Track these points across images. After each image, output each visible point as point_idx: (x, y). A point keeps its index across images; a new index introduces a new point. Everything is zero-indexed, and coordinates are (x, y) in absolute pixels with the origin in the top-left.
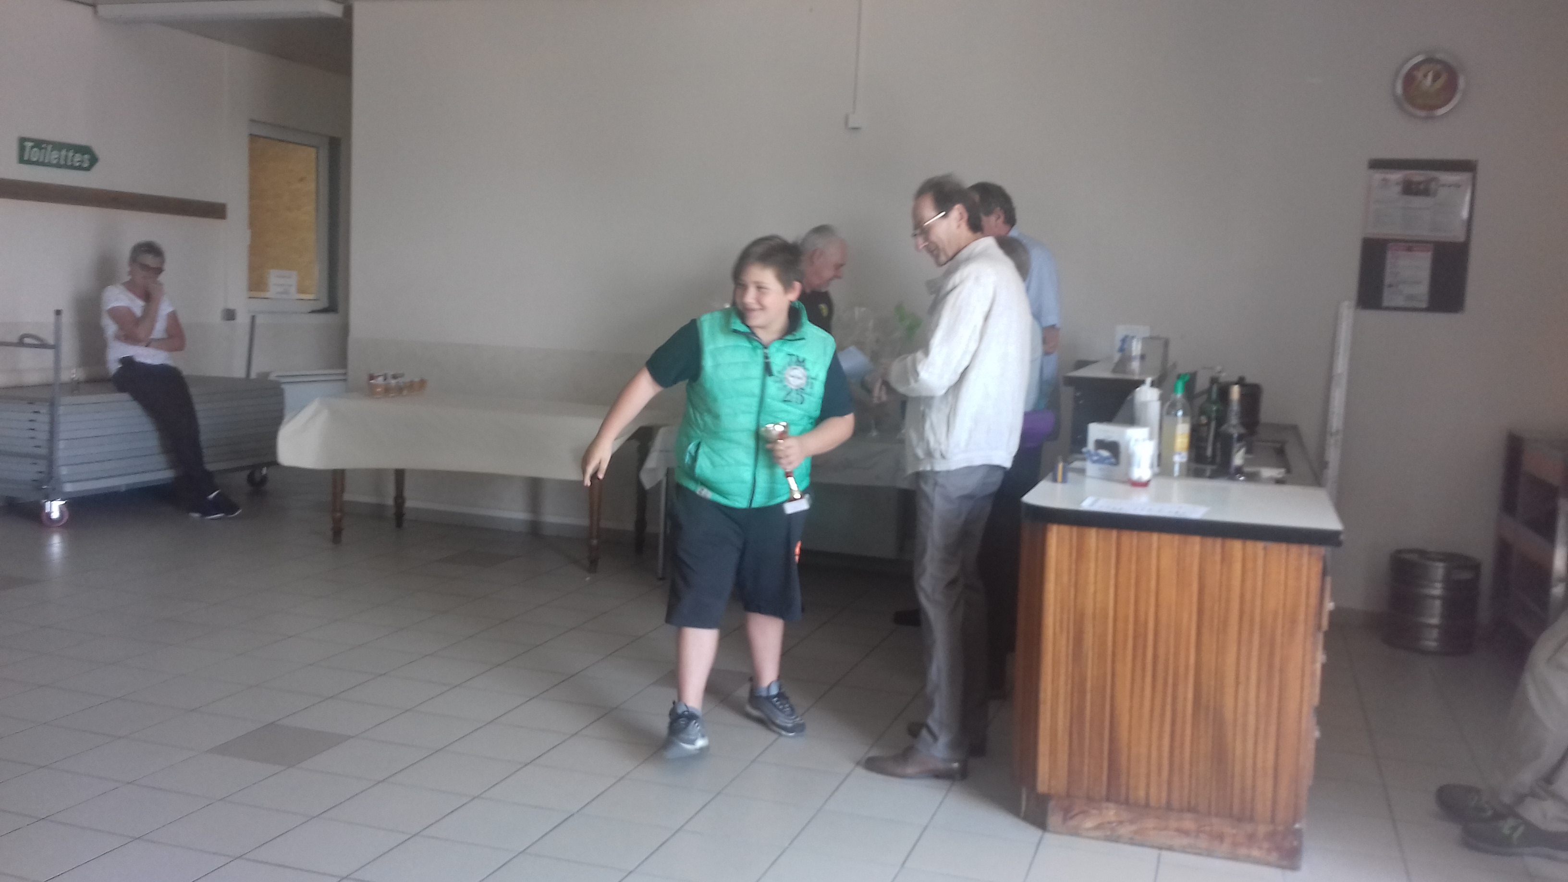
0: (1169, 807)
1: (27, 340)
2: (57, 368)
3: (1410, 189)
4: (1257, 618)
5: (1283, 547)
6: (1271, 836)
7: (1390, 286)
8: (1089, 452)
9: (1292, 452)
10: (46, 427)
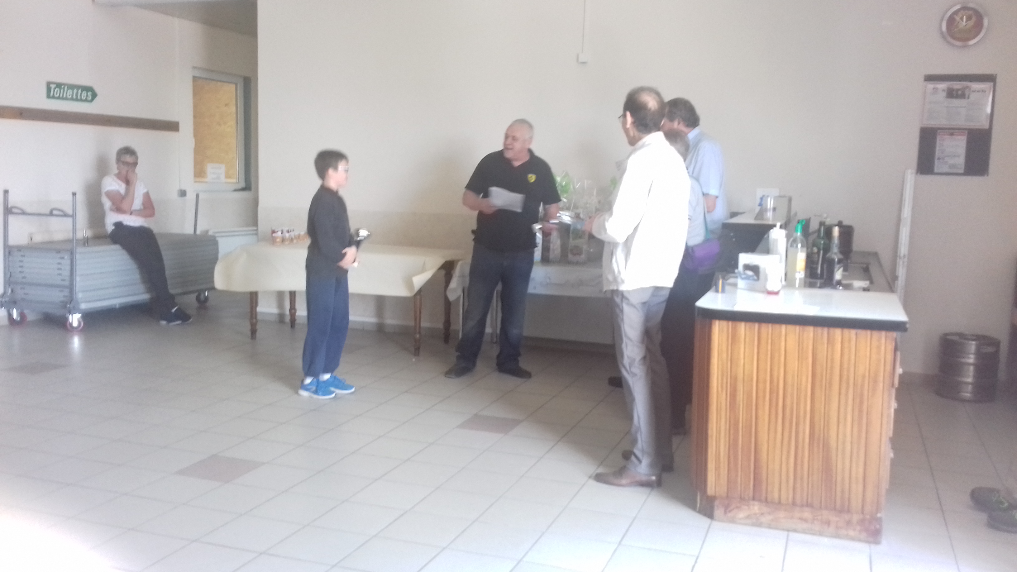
0: (794, 504)
1: (55, 212)
2: (74, 230)
3: (951, 94)
4: (852, 380)
5: (869, 332)
6: (862, 522)
7: (939, 159)
8: (739, 273)
9: (874, 270)
10: (68, 268)
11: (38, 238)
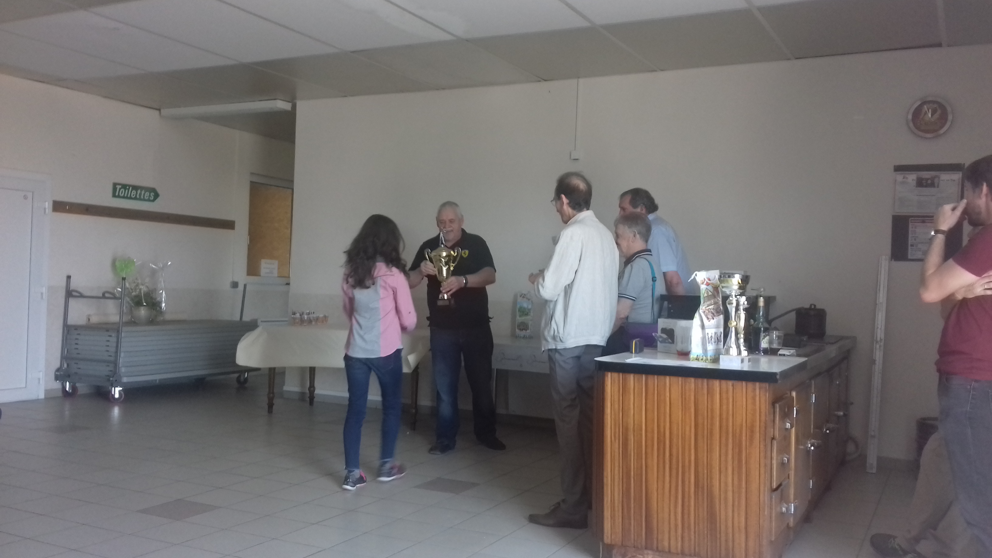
1: (107, 295)
2: (121, 313)
3: (920, 183)
4: (730, 430)
5: (745, 383)
7: (912, 245)
10: (115, 345)
11: (95, 320)
